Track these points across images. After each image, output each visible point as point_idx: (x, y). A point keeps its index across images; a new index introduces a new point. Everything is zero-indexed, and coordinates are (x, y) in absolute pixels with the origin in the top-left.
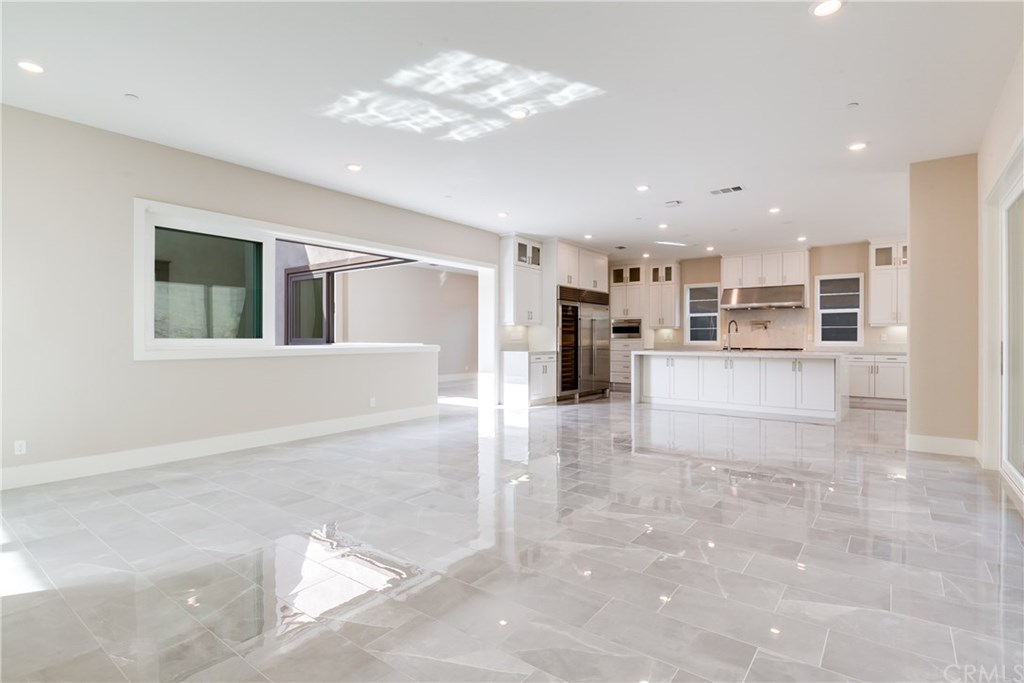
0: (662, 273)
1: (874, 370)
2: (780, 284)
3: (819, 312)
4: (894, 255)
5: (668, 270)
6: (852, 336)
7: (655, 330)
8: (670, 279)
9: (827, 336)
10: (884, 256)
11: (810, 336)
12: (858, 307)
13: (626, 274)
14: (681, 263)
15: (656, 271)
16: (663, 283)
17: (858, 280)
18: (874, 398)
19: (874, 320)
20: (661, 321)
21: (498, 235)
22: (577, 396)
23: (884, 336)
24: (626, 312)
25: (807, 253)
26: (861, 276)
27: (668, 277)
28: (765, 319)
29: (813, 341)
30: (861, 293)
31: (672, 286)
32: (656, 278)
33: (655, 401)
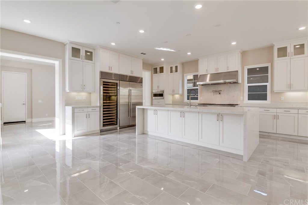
0: (174, 69)
1: (276, 117)
2: (226, 71)
3: (246, 85)
4: (288, 51)
5: (176, 67)
6: (264, 97)
7: (173, 95)
8: (177, 72)
9: (251, 98)
10: (283, 52)
11: (242, 98)
12: (267, 82)
13: (158, 70)
14: (183, 64)
15: (171, 68)
16: (174, 73)
17: (267, 67)
18: (276, 133)
19: (276, 89)
20: (173, 91)
21: (63, 43)
22: (118, 128)
23: (283, 98)
24: (158, 87)
25: (240, 54)
26: (269, 65)
27: (176, 71)
28: (220, 89)
29: (243, 100)
30: (269, 74)
31: (178, 75)
32: (171, 72)
33: (150, 133)
